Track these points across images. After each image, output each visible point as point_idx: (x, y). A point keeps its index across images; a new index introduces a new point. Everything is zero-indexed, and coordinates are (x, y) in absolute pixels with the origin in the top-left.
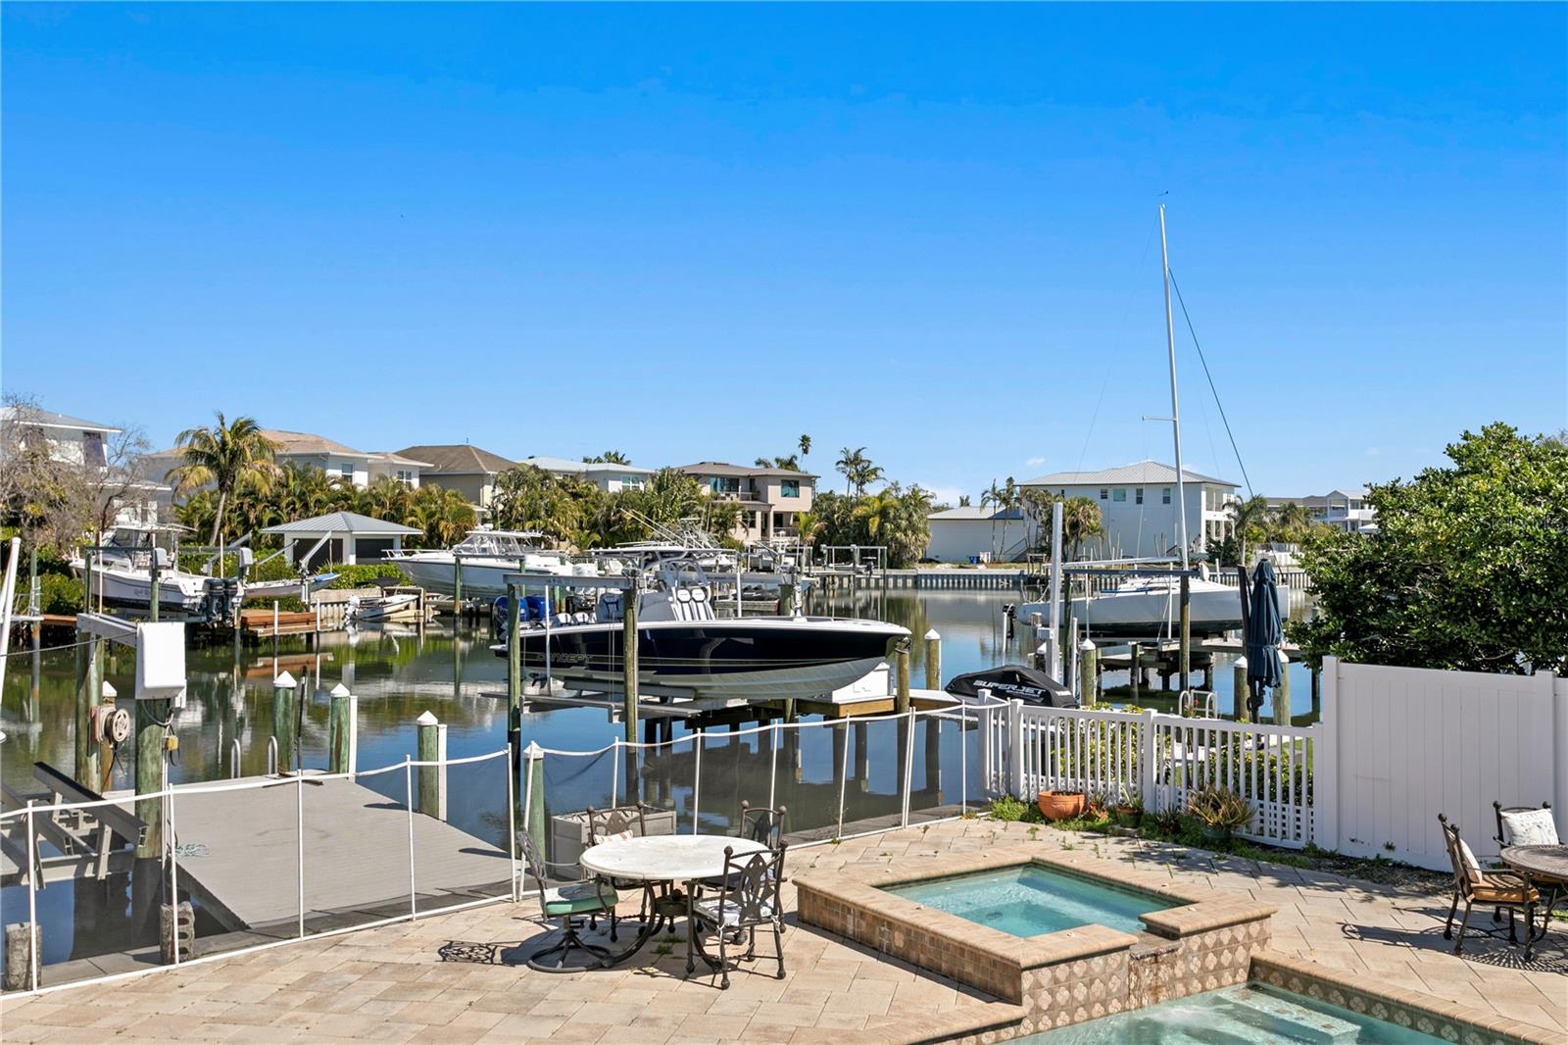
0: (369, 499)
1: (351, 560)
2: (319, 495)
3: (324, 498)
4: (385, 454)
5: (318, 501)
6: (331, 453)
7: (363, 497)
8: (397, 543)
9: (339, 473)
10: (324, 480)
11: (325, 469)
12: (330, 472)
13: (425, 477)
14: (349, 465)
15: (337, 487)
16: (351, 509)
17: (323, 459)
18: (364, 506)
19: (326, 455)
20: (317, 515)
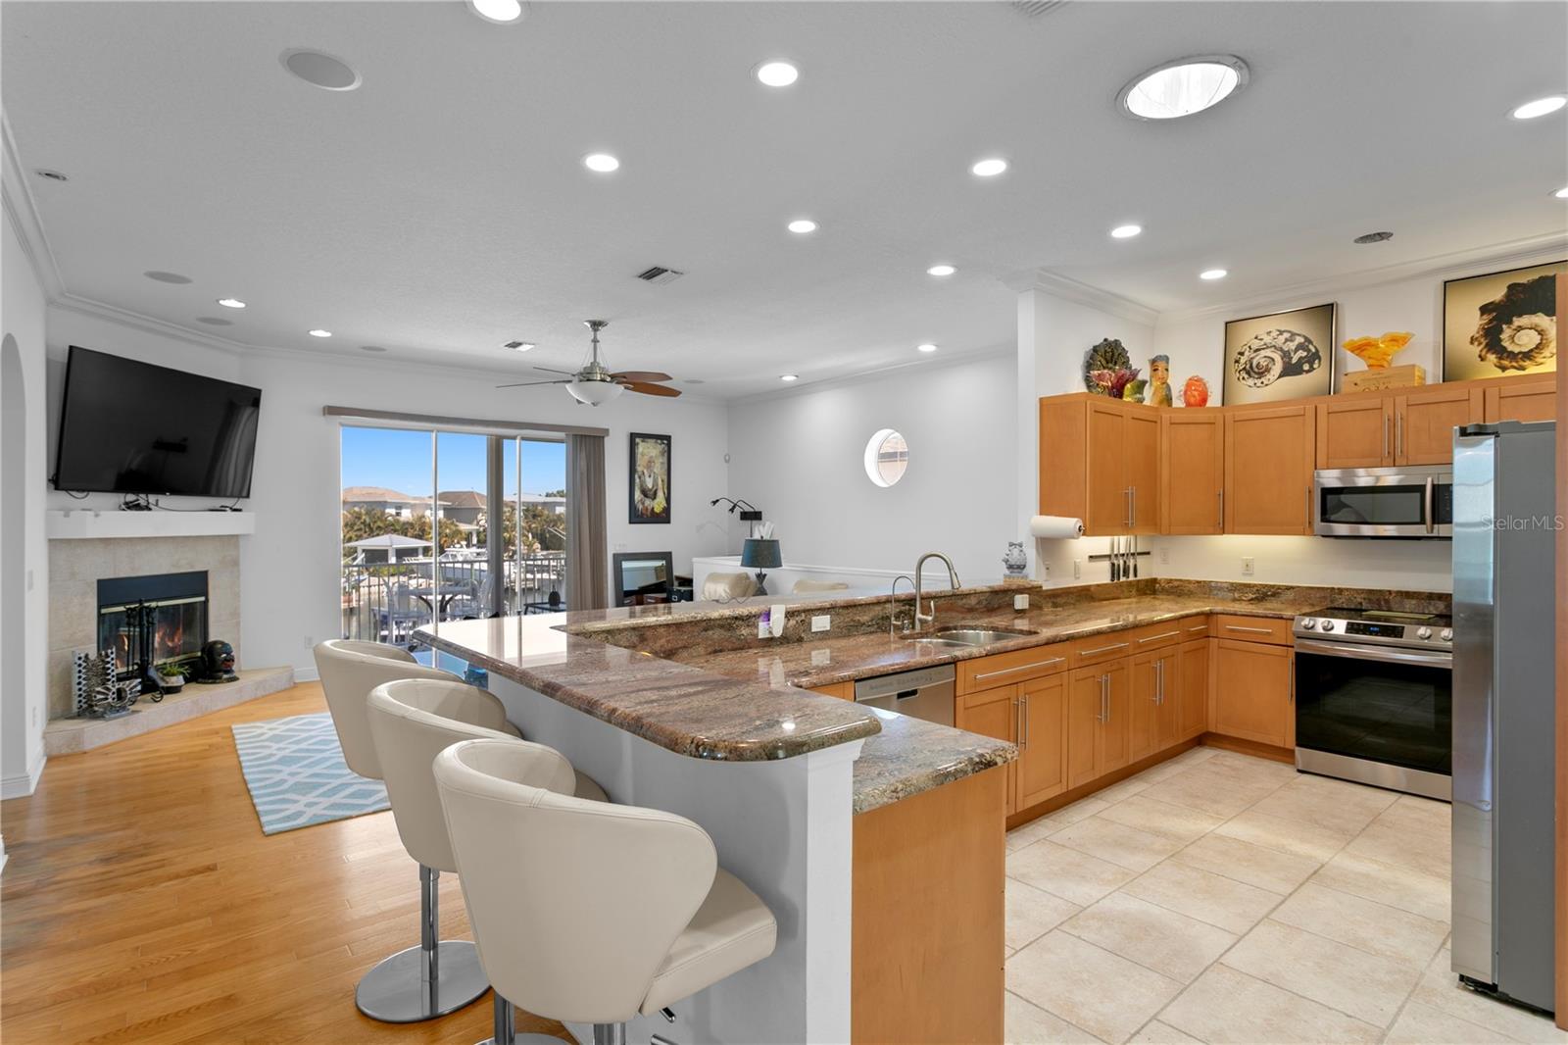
0: (407, 526)
1: (393, 560)
2: (379, 524)
3: (381, 525)
4: (423, 499)
5: (379, 527)
6: (389, 500)
7: (404, 524)
8: (420, 551)
9: (393, 511)
10: (383, 513)
11: (385, 509)
12: (388, 511)
13: (446, 509)
14: (399, 507)
15: (390, 518)
16: (395, 531)
17: (384, 504)
18: (404, 529)
19: (386, 502)
20: (378, 535)
